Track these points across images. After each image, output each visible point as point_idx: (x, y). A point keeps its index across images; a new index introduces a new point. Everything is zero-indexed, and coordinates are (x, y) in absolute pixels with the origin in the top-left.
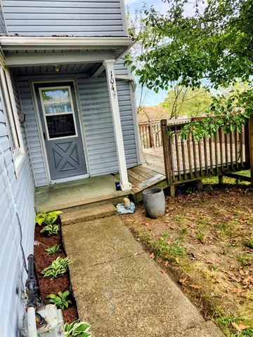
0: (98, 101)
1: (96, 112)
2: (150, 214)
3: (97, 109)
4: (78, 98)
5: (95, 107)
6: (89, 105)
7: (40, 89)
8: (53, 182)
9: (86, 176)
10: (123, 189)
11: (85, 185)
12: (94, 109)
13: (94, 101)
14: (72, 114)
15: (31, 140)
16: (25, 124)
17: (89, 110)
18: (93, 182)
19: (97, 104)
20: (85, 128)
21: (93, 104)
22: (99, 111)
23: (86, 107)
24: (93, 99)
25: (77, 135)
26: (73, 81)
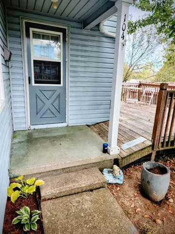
0: (87, 54)
1: (83, 64)
2: (150, 195)
3: (85, 62)
4: (69, 47)
5: (83, 59)
6: (77, 56)
7: (31, 30)
8: (32, 127)
9: (64, 125)
10: (111, 153)
11: (65, 136)
12: (81, 61)
13: (83, 54)
14: (60, 63)
15: (15, 82)
16: (10, 64)
17: (77, 61)
18: (72, 133)
19: (86, 57)
20: (70, 79)
21: (82, 56)
22: (86, 65)
23: (75, 58)
24: (82, 51)
25: (62, 85)
26: (67, 28)
